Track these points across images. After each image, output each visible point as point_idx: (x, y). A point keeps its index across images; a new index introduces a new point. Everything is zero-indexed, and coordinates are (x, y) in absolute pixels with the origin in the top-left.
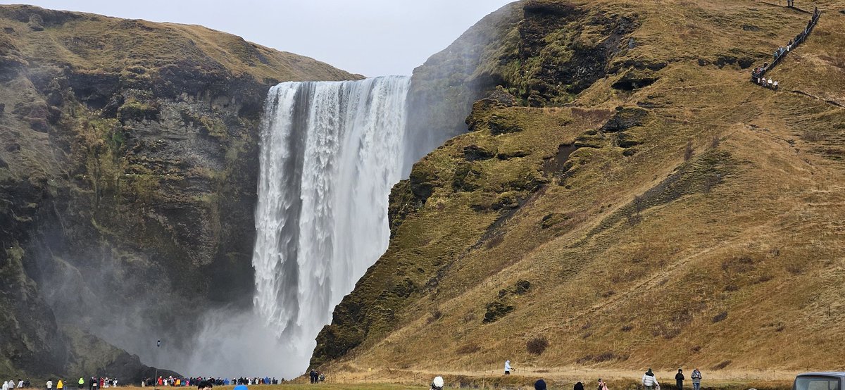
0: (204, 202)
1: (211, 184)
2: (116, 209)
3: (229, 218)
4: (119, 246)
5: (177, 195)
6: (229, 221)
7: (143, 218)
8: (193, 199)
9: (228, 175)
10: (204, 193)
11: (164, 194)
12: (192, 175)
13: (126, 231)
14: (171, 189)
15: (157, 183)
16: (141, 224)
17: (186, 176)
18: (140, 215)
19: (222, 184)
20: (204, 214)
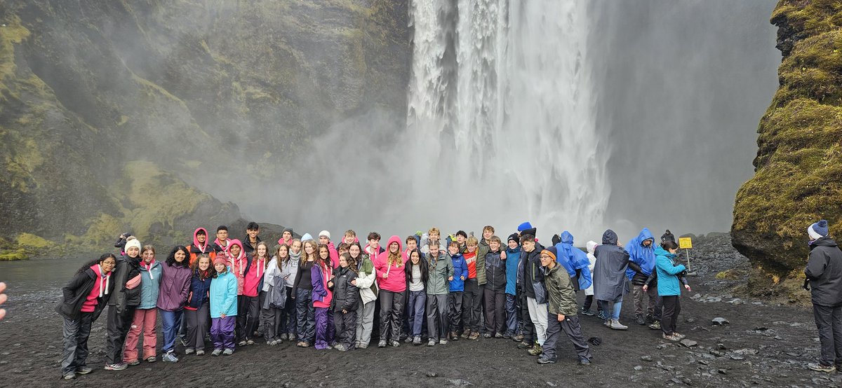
0: (346, 36)
1: (353, 18)
2: (237, 35)
3: (375, 63)
4: (242, 80)
5: (314, 26)
6: (375, 66)
7: (271, 47)
8: (332, 32)
9: (374, 13)
10: (345, 28)
11: (298, 22)
12: (331, 4)
13: (251, 62)
14: (306, 18)
15: (287, 8)
16: (268, 53)
17: (323, 5)
18: (267, 43)
19: (366, 20)
20: (347, 51)
